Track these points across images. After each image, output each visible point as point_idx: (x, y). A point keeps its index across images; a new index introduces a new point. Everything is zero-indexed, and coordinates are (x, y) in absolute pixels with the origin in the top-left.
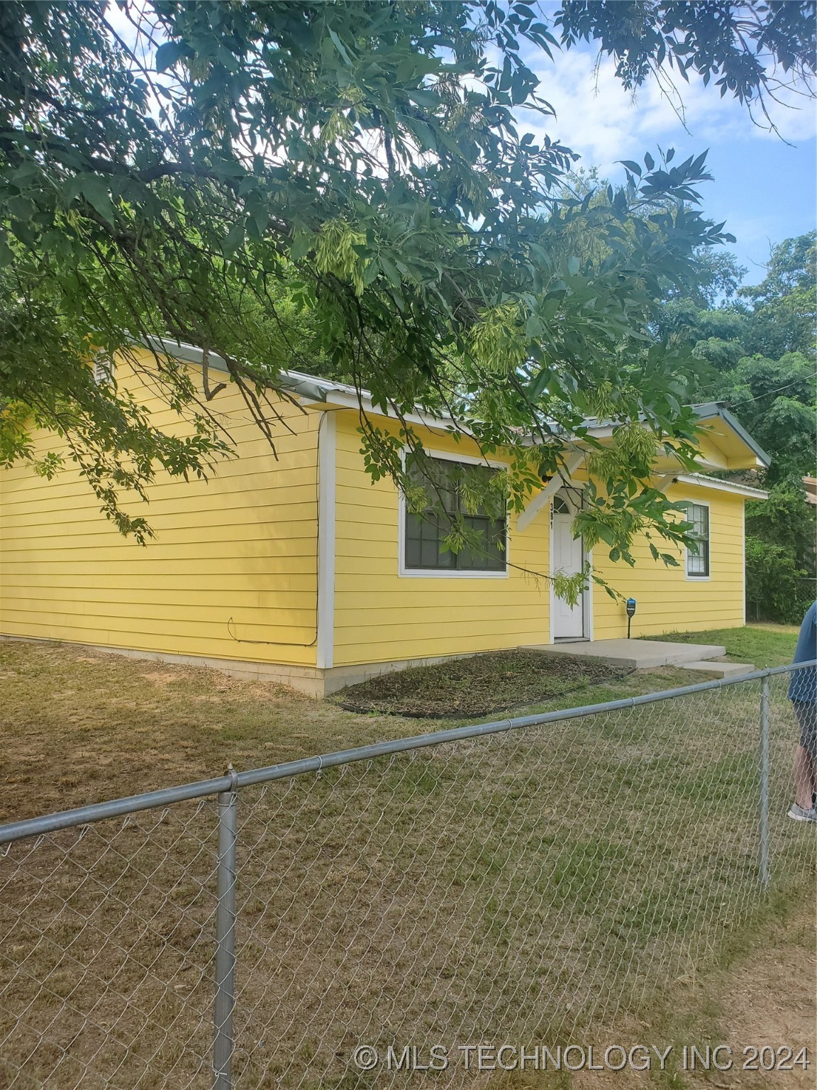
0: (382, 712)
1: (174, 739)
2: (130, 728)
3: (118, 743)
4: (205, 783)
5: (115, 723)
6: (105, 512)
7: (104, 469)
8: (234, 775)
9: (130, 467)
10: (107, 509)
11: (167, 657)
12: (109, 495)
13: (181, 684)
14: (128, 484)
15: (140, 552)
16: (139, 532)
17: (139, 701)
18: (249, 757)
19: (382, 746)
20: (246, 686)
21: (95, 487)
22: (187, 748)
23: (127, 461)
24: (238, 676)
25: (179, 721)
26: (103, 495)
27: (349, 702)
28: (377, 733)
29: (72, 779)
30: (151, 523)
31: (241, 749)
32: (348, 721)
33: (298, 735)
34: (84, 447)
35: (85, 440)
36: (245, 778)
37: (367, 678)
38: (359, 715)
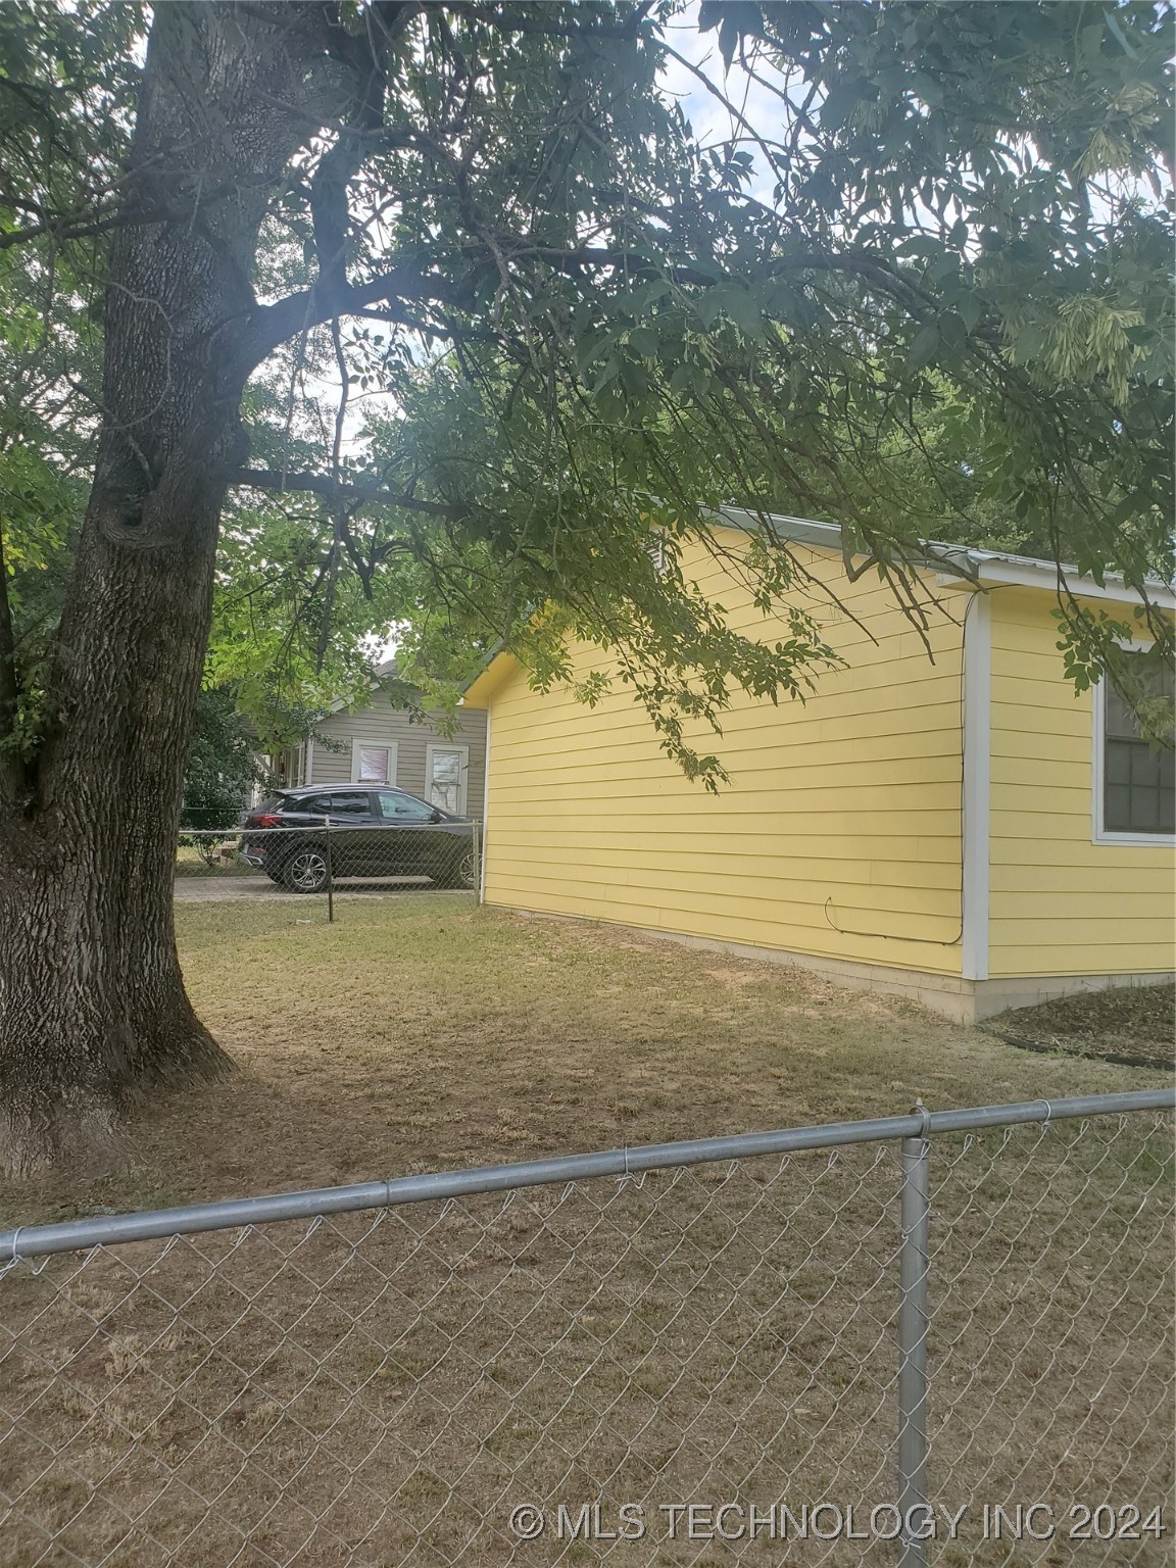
0: (1070, 1052)
1: (760, 1064)
2: (698, 1043)
3: (686, 1062)
4: (875, 1123)
5: (679, 1034)
6: (666, 749)
7: (665, 691)
8: (926, 1115)
9: (698, 687)
10: (668, 745)
11: (739, 947)
12: (672, 726)
13: (761, 988)
14: (695, 711)
15: (712, 802)
16: (710, 775)
17: (708, 1007)
18: (869, 1099)
19: (1076, 1103)
20: (853, 998)
21: (653, 715)
22: (779, 1078)
23: (694, 679)
24: (841, 982)
25: (765, 1039)
26: (663, 726)
27: (1013, 1033)
28: (1064, 1084)
29: (633, 1105)
30: (725, 763)
31: (857, 1087)
32: (1016, 1061)
33: (940, 1075)
34: (636, 662)
35: (637, 653)
36: (941, 1120)
37: (1042, 999)
38: (1033, 1054)
